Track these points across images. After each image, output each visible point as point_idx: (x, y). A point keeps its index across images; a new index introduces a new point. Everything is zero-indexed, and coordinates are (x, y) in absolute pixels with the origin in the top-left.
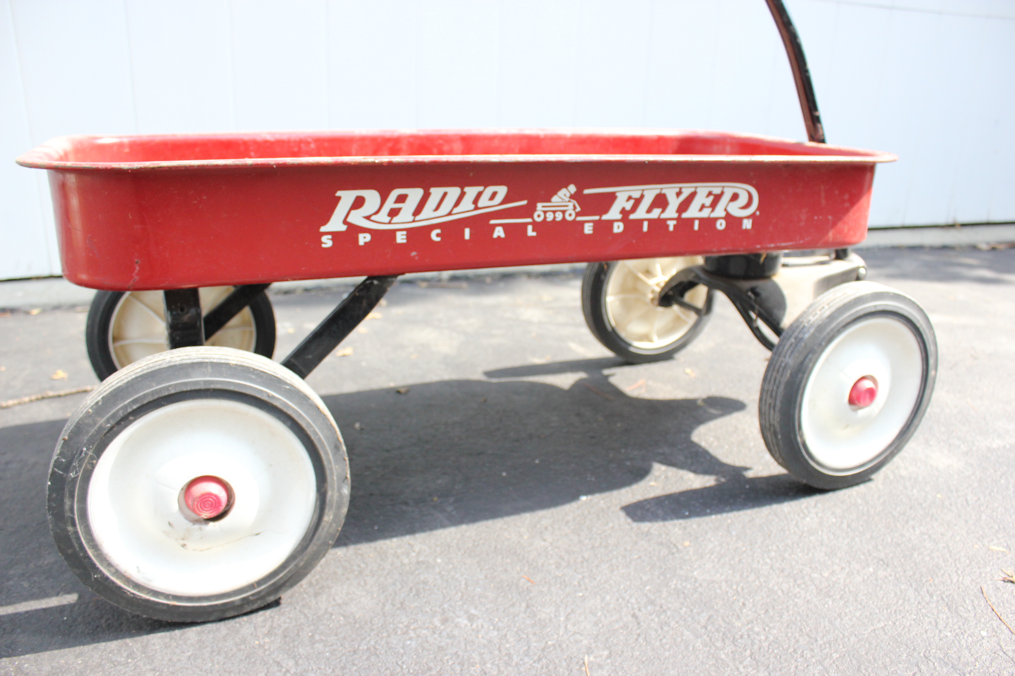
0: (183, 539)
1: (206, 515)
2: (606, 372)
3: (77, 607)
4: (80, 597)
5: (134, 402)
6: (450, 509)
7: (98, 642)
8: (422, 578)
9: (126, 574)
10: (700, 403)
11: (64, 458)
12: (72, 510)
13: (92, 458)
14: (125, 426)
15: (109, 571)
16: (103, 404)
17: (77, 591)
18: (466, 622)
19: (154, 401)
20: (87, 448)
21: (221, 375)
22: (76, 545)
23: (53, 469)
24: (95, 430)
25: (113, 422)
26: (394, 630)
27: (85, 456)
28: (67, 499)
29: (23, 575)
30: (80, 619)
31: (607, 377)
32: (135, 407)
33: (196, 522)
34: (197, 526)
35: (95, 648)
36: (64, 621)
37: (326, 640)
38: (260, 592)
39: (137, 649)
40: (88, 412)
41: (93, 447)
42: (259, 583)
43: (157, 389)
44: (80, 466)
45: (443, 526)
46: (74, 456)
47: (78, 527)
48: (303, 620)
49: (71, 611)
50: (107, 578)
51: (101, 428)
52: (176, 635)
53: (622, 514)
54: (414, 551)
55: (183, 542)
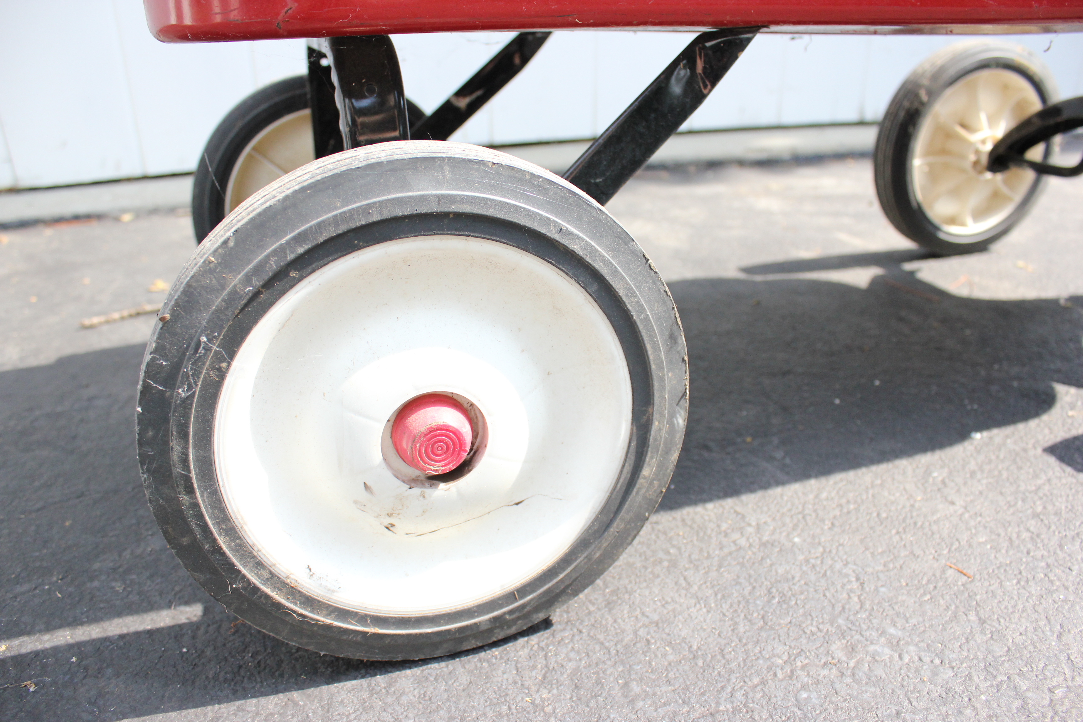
0: (390, 515)
1: (438, 468)
2: (908, 266)
3: (203, 629)
4: (206, 611)
5: (299, 239)
6: (779, 454)
7: (245, 697)
8: (781, 571)
9: (288, 581)
10: (1062, 302)
11: (166, 358)
12: (185, 461)
13: (219, 358)
14: (283, 293)
15: (259, 576)
16: (236, 244)
17: (199, 601)
18: (887, 651)
19: (339, 236)
20: (207, 336)
21: (469, 185)
22: (197, 530)
23: (144, 381)
24: (224, 300)
25: (257, 282)
26: (769, 669)
27: (205, 354)
28: (174, 442)
29: (114, 570)
30: (209, 652)
31: (912, 273)
32: (301, 250)
33: (413, 482)
34: (417, 491)
35: (239, 709)
36: (183, 655)
37: (654, 694)
38: (523, 606)
39: (314, 713)
40: (207, 263)
41: (219, 335)
42: (523, 590)
43: (345, 212)
44: (197, 374)
45: (779, 483)
46: (184, 354)
47: (198, 494)
48: (599, 654)
49: (194, 637)
50: (256, 589)
51: (234, 294)
52: (378, 684)
53: (1052, 460)
54: (749, 525)
55: (388, 521)
